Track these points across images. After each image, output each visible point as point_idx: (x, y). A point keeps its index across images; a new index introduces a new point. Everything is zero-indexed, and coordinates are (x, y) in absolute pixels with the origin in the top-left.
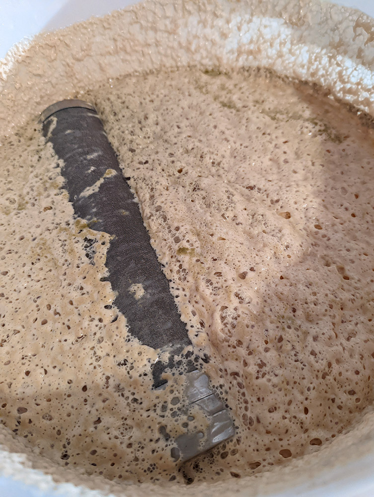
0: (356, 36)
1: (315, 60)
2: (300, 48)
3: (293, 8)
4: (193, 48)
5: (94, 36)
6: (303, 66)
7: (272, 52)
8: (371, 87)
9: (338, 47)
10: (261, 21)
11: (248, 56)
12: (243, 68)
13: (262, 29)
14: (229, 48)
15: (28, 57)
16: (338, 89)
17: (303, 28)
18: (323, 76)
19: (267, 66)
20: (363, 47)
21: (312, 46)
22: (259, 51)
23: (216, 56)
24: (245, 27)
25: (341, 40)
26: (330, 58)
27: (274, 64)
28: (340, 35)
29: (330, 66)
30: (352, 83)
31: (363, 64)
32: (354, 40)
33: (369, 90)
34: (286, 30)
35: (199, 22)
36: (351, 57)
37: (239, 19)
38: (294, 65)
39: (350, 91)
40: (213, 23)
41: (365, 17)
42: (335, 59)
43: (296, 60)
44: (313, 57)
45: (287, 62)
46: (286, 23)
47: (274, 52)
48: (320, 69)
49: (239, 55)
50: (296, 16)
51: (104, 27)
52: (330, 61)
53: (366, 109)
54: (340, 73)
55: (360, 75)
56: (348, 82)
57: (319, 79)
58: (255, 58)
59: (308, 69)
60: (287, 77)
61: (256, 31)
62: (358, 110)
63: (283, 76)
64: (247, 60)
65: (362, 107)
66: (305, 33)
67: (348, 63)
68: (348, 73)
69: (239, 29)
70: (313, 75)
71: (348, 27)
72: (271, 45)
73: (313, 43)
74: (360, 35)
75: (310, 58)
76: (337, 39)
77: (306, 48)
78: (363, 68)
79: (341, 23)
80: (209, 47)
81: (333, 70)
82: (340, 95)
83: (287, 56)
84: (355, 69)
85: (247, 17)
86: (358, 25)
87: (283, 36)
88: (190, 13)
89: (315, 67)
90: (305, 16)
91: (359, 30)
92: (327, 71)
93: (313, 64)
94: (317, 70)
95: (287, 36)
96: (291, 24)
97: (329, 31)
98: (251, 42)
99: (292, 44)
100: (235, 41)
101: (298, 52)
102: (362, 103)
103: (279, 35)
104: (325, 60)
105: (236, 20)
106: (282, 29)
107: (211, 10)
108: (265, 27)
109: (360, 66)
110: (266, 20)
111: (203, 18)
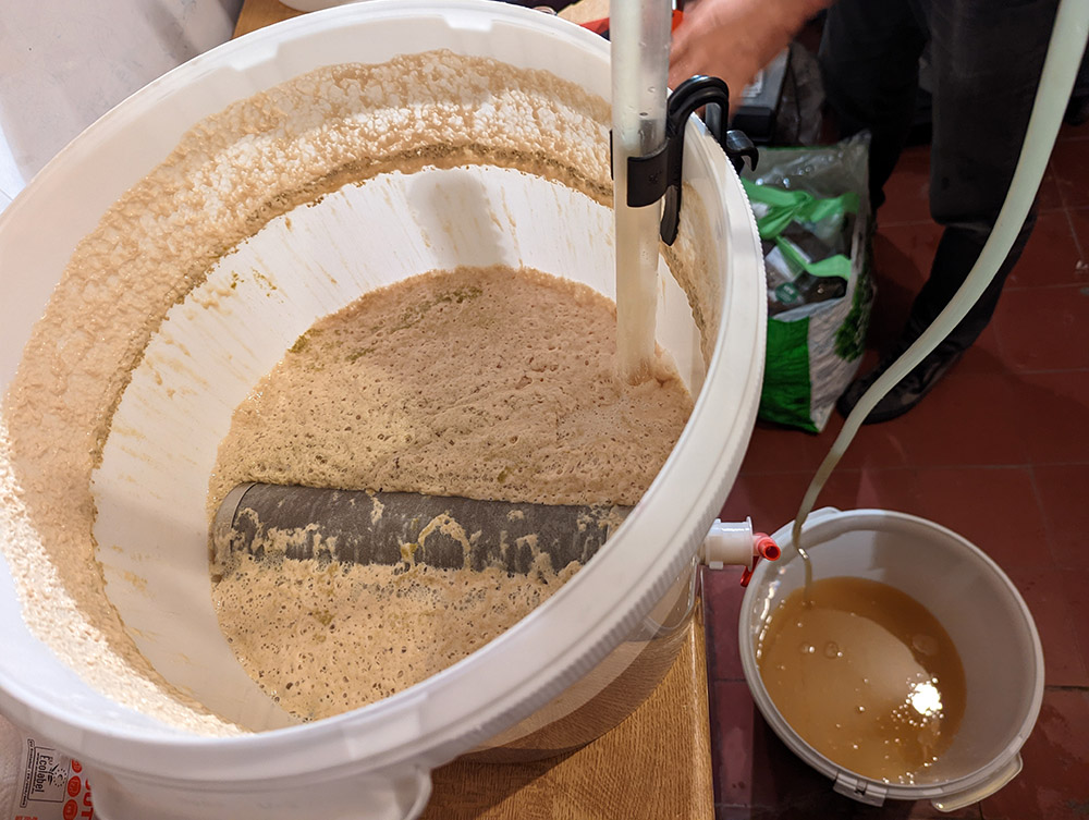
0: (346, 90)
1: (324, 144)
2: (297, 146)
3: (252, 115)
4: (173, 249)
5: (55, 346)
6: (316, 160)
7: (268, 174)
8: (407, 121)
9: (336, 113)
10: (227, 156)
11: (244, 202)
12: (249, 218)
13: (235, 162)
14: (215, 213)
15: (16, 442)
16: (374, 149)
17: (281, 124)
18: (346, 151)
19: (275, 194)
20: (362, 94)
21: (307, 134)
22: (253, 186)
23: (207, 235)
24: (213, 177)
25: (333, 105)
26: (338, 129)
27: (281, 184)
28: (328, 101)
29: (345, 136)
30: (384, 133)
31: (378, 108)
32: (347, 94)
33: (408, 126)
34: (264, 141)
35: (156, 219)
36: (359, 111)
37: (199, 175)
38: (305, 168)
39: (390, 142)
40: (172, 204)
41: (339, 68)
42: (345, 126)
43: (301, 160)
44: (319, 143)
45: (294, 170)
46: (257, 135)
47: (269, 173)
48: (336, 148)
49: (233, 211)
50: (262, 120)
51: (56, 325)
52: (341, 133)
53: (423, 143)
54: (362, 134)
55: (385, 119)
56: (379, 136)
57: (346, 157)
58: (254, 197)
59: (324, 158)
60: (309, 184)
61: (230, 170)
62: (416, 151)
63: (303, 187)
64: (246, 207)
65: (416, 145)
66: (288, 128)
67: (362, 118)
68: (371, 127)
69: (209, 184)
70: (335, 159)
71: (329, 88)
72: (261, 170)
73: (305, 130)
74: (349, 86)
75: (316, 146)
76: (328, 107)
77: (303, 140)
78: (382, 111)
79: (318, 90)
80: (191, 233)
81: (352, 137)
82: (383, 152)
83: (288, 165)
84: (375, 118)
85: (207, 164)
86: (338, 81)
87: (266, 150)
88: (137, 217)
89: (329, 150)
90: (272, 113)
91: (344, 83)
92: (347, 144)
93: (325, 149)
94: (335, 150)
95: (270, 146)
96: (262, 132)
97: (312, 107)
98: (235, 185)
99: (282, 149)
100: (215, 200)
101: (297, 151)
102: (413, 141)
103: (260, 153)
104: (334, 135)
105: (196, 178)
106: (258, 144)
107: (159, 193)
108: (237, 157)
109: (377, 112)
110: (232, 151)
111: (156, 208)
